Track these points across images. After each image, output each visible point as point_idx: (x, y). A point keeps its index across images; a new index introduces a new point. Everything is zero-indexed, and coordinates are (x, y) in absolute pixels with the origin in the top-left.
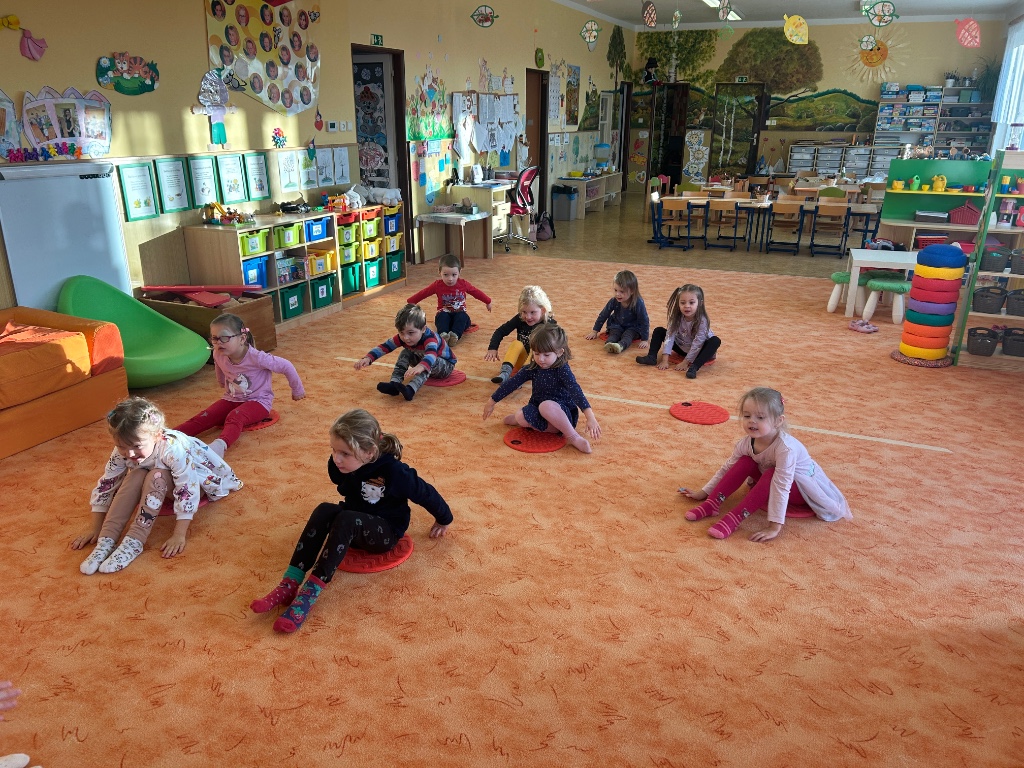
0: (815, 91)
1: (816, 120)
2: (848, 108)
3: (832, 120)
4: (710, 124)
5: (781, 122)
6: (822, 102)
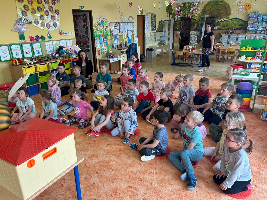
0: (229, 18)
1: (229, 27)
2: (239, 23)
3: (234, 27)
4: (197, 29)
5: (219, 28)
6: (231, 21)
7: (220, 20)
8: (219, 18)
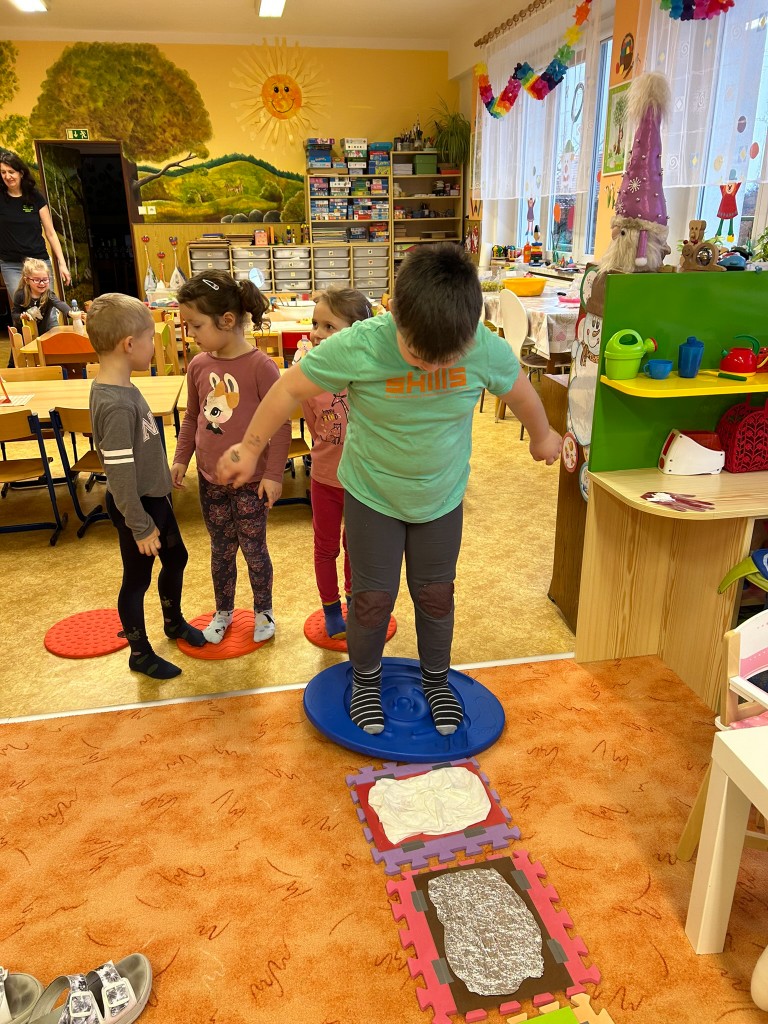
0: (205, 155)
1: (218, 205)
2: (262, 185)
3: (242, 205)
5: (164, 210)
6: (221, 175)
7: (161, 166)
8: (148, 152)
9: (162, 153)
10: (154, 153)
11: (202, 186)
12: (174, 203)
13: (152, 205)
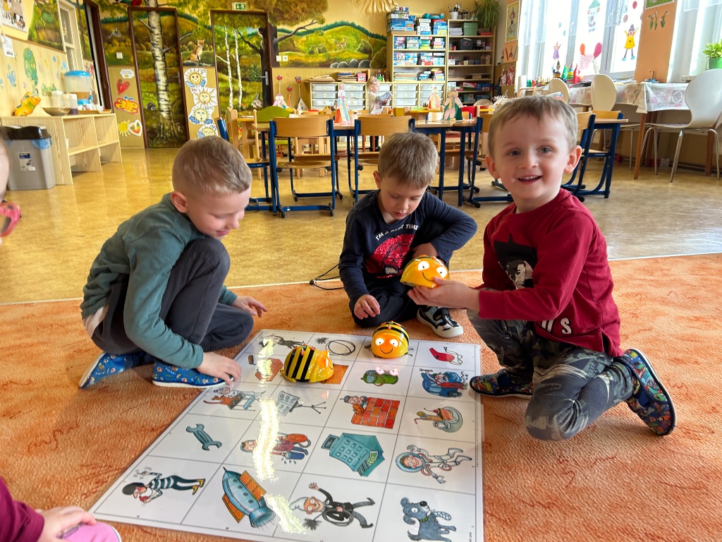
0: (322, 22)
1: (329, 56)
2: (359, 43)
3: (345, 56)
4: (212, 60)
5: (294, 58)
6: (332, 35)
7: (293, 29)
8: (285, 19)
9: (294, 20)
10: (289, 20)
11: (320, 42)
12: (300, 54)
13: (286, 54)
